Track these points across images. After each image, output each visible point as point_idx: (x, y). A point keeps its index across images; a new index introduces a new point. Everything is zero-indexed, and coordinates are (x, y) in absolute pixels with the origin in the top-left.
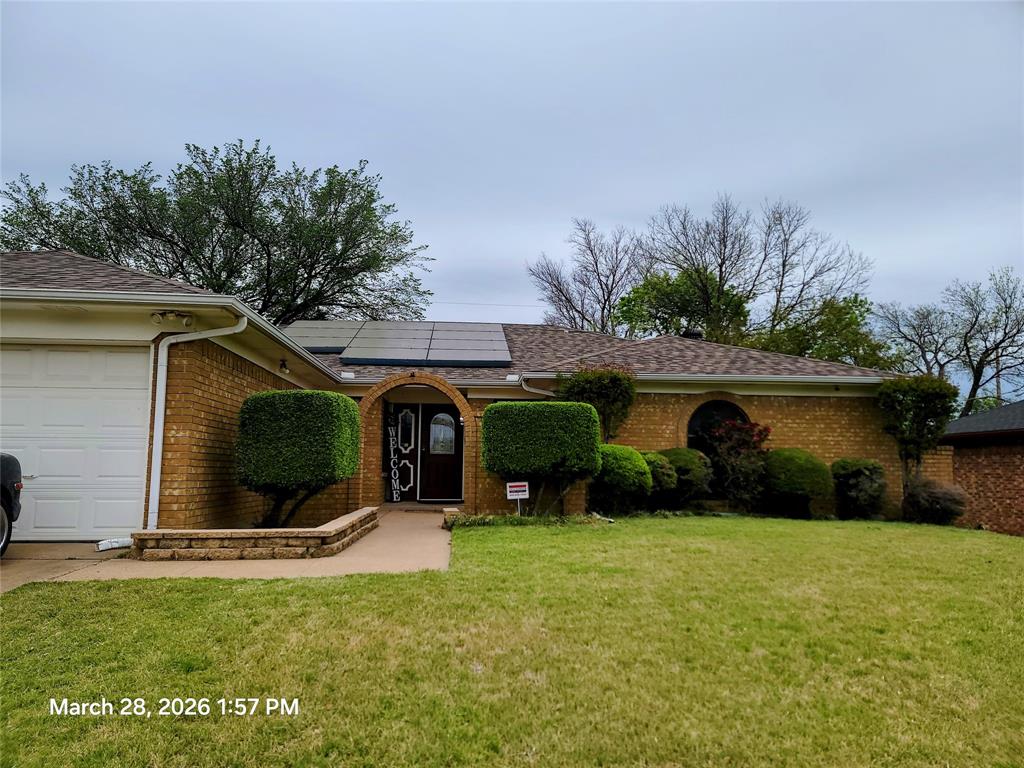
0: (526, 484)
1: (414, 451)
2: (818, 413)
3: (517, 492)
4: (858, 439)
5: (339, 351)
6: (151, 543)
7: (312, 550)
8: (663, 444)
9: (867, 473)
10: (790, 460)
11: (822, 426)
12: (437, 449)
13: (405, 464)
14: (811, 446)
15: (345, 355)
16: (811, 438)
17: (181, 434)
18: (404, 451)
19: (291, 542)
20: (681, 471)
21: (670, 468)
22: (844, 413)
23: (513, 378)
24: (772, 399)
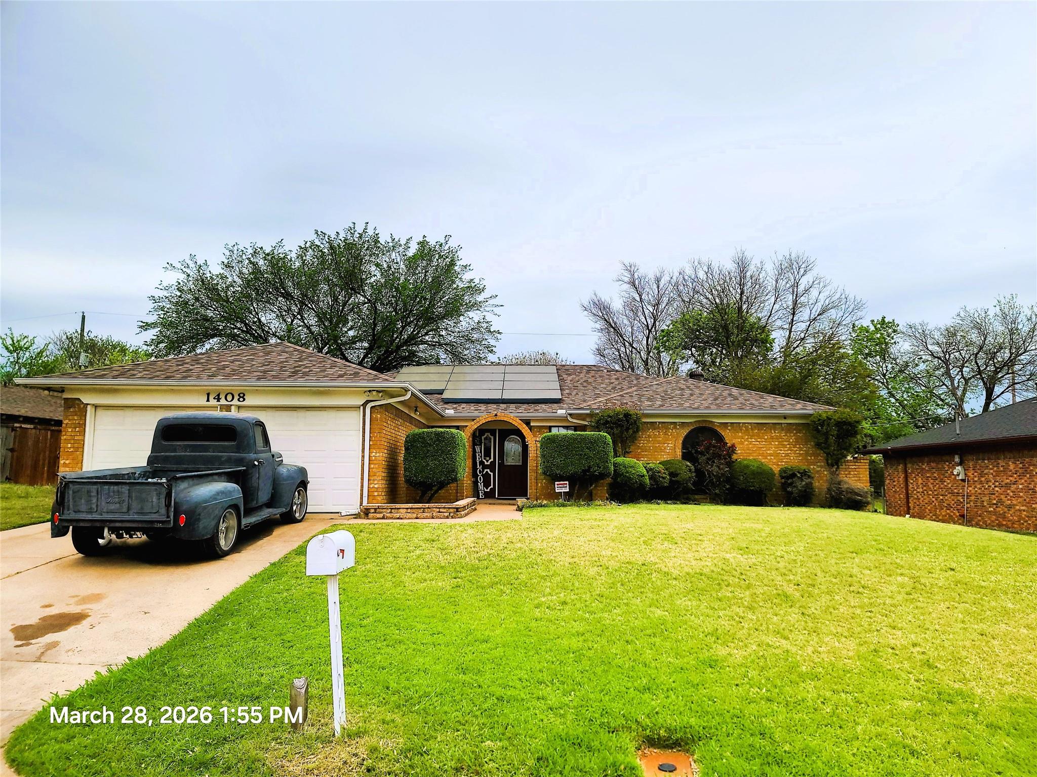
0: (567, 482)
1: (493, 463)
2: (774, 435)
3: (562, 487)
4: (802, 452)
5: (441, 392)
6: (372, 511)
7: (452, 514)
8: (665, 456)
9: (799, 475)
10: (747, 467)
11: (777, 443)
12: (510, 461)
13: (487, 472)
14: (769, 458)
15: (445, 396)
16: (769, 452)
17: (378, 455)
18: (486, 463)
19: (441, 510)
20: (672, 474)
21: (664, 473)
22: (792, 435)
23: (561, 412)
24: (741, 425)
